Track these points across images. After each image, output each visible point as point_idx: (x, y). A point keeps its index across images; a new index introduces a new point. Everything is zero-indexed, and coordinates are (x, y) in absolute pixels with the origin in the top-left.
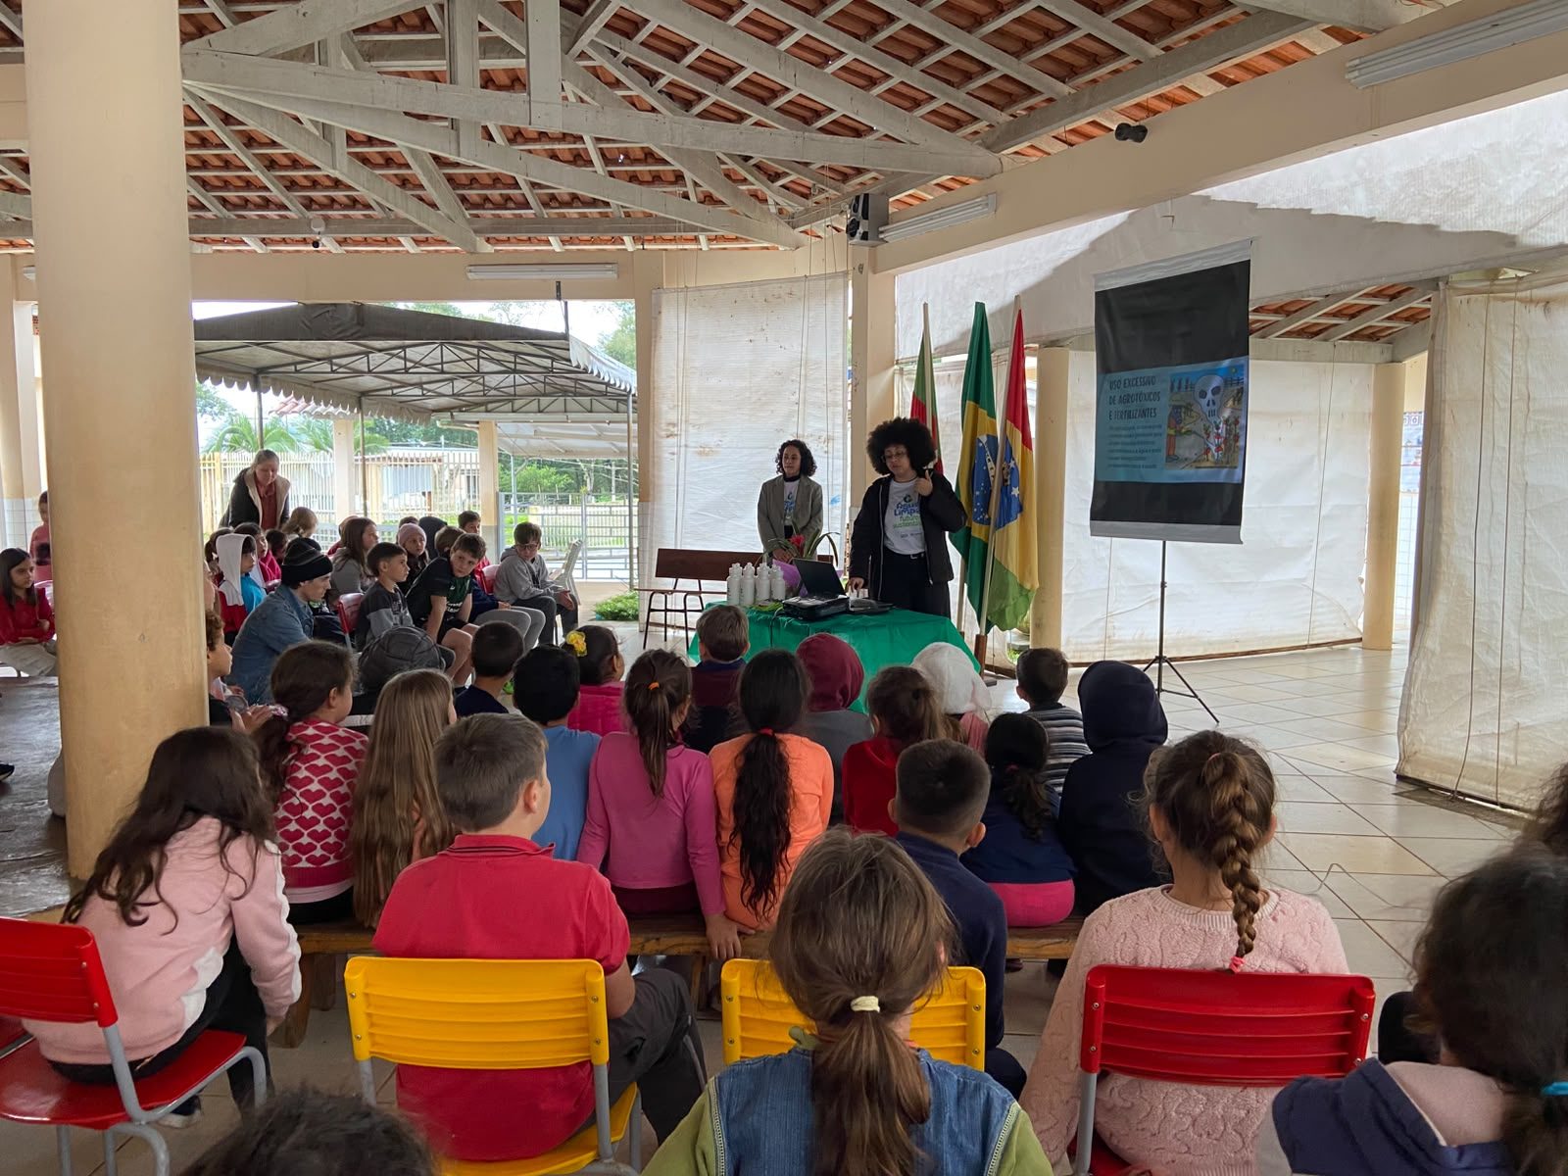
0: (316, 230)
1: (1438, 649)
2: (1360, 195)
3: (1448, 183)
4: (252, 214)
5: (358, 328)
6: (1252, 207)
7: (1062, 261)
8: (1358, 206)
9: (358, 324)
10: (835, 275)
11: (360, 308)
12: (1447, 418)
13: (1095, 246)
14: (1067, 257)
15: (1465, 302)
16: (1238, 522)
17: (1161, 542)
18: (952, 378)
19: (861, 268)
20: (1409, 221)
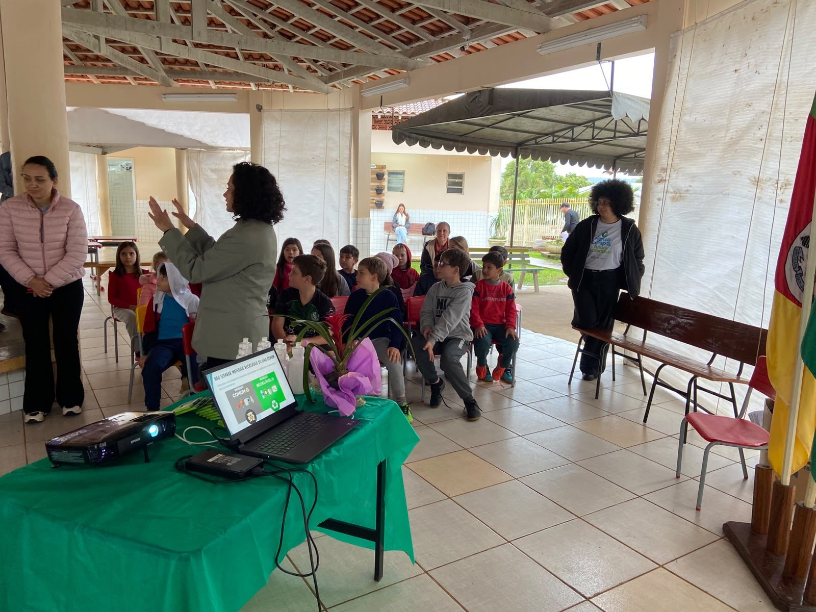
0: (466, 38)
4: (446, 35)
5: (490, 106)
9: (489, 104)
11: (492, 91)
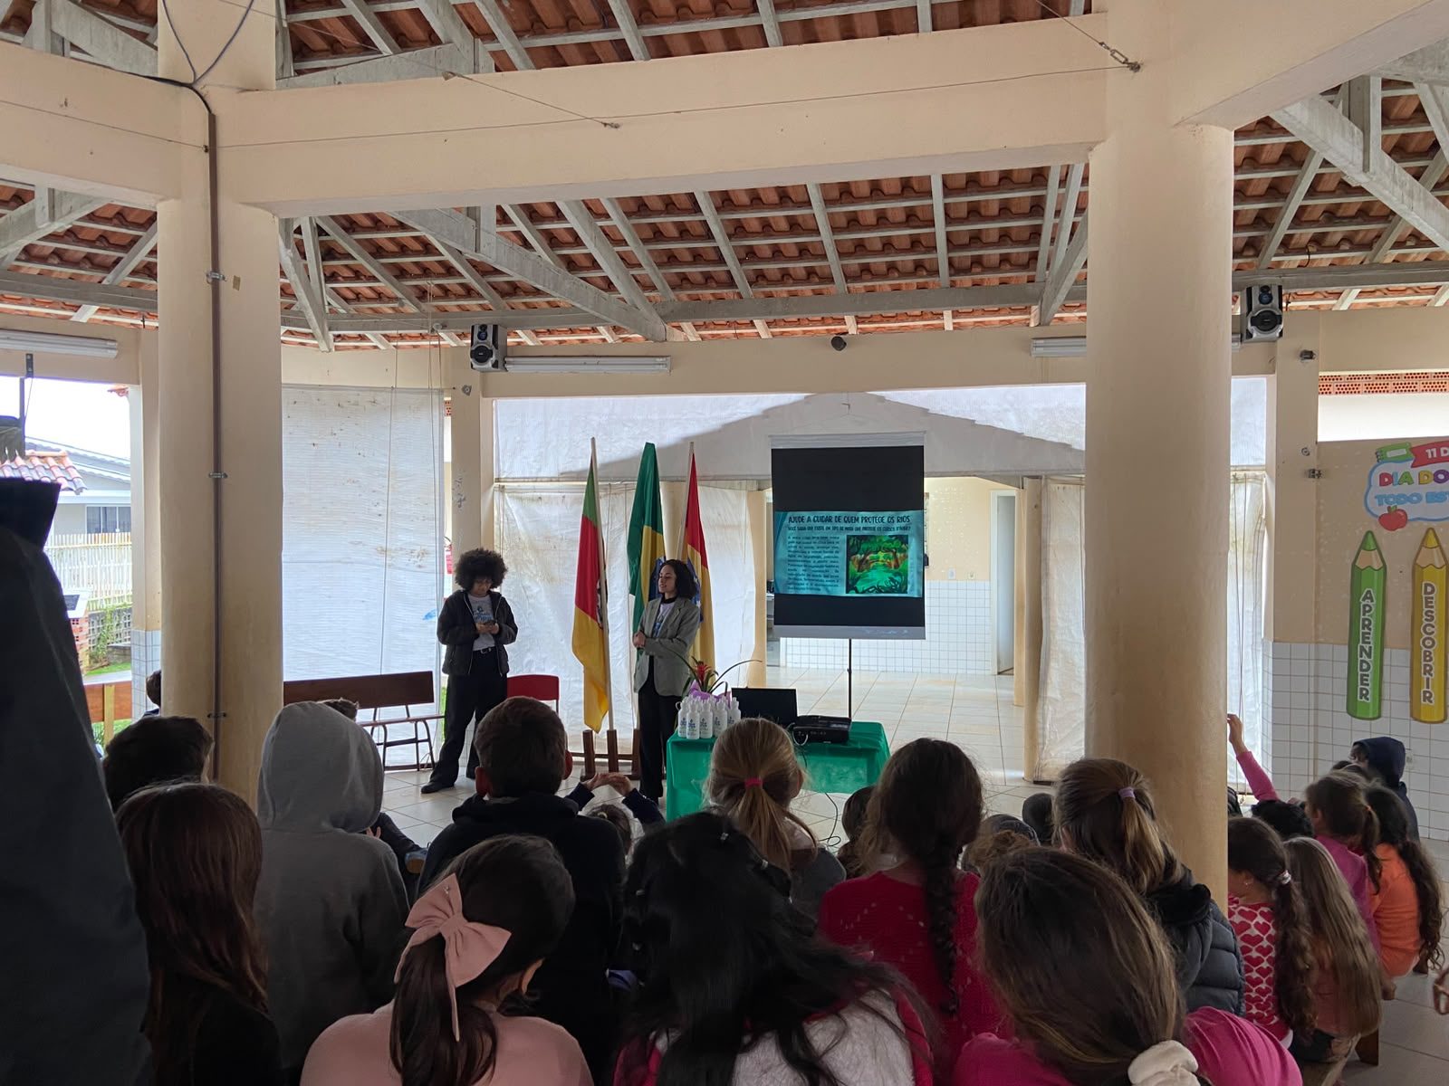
1: (1059, 697)
2: (1012, 417)
3: (1073, 421)
6: (925, 411)
7: (731, 420)
8: (1011, 423)
10: (430, 391)
12: (1051, 556)
13: (767, 413)
14: (735, 418)
15: (1061, 490)
16: (924, 625)
17: (848, 640)
18: (568, 500)
19: (467, 390)
20: (1050, 439)
